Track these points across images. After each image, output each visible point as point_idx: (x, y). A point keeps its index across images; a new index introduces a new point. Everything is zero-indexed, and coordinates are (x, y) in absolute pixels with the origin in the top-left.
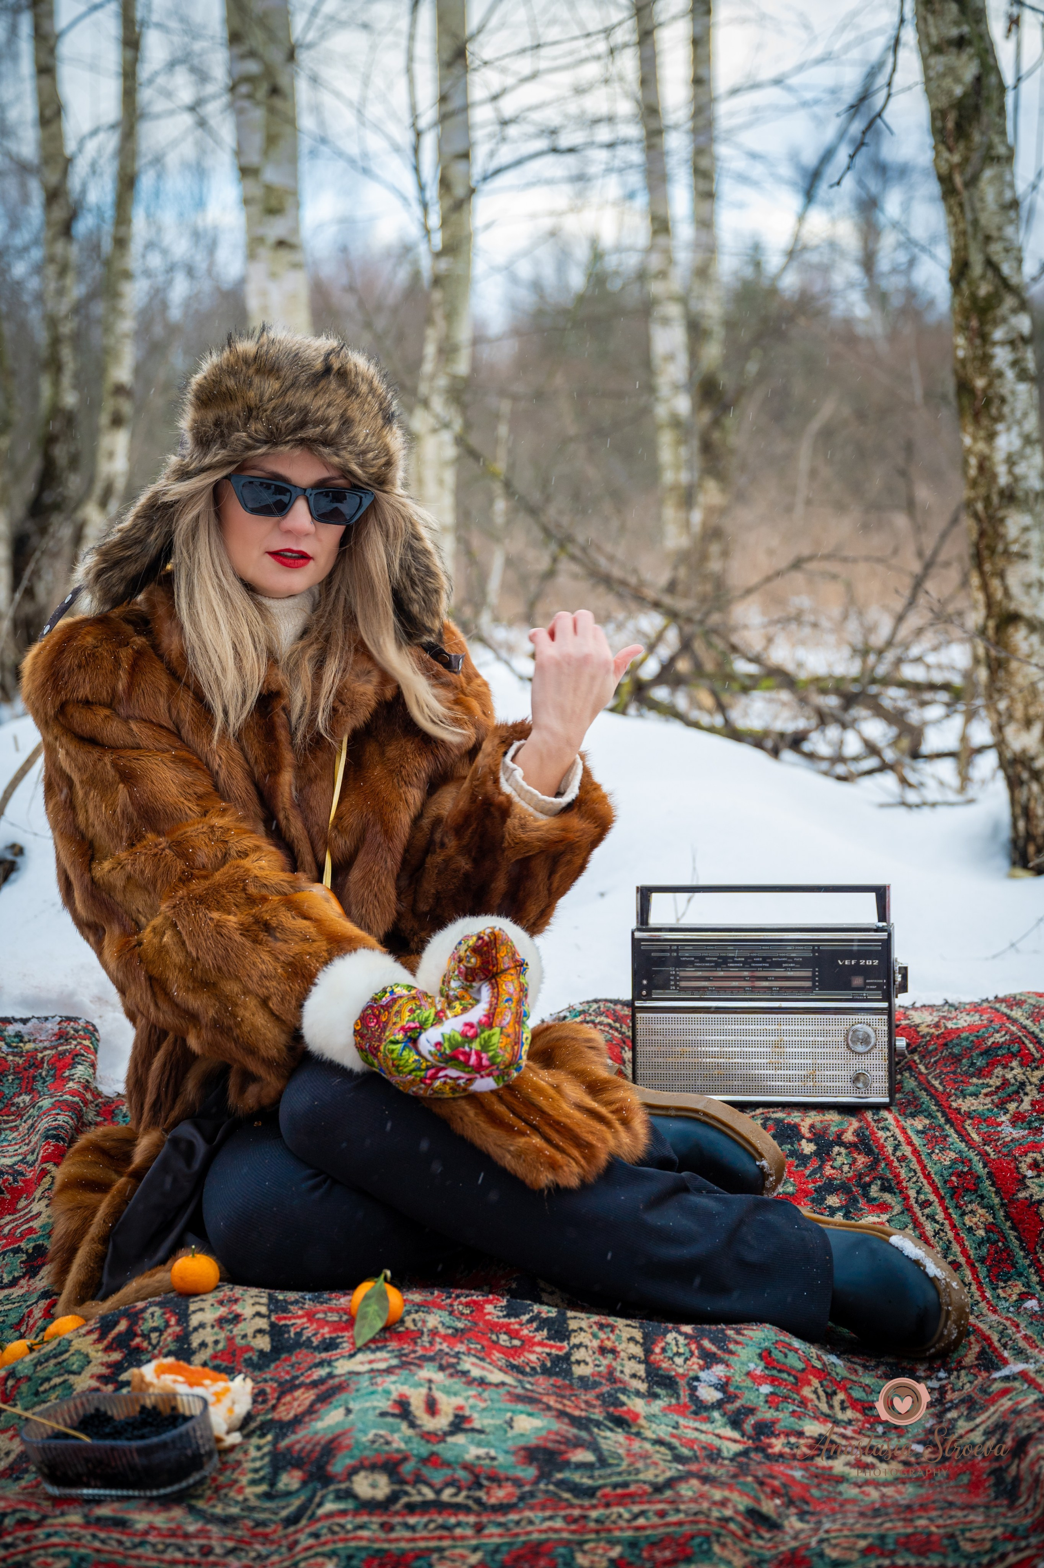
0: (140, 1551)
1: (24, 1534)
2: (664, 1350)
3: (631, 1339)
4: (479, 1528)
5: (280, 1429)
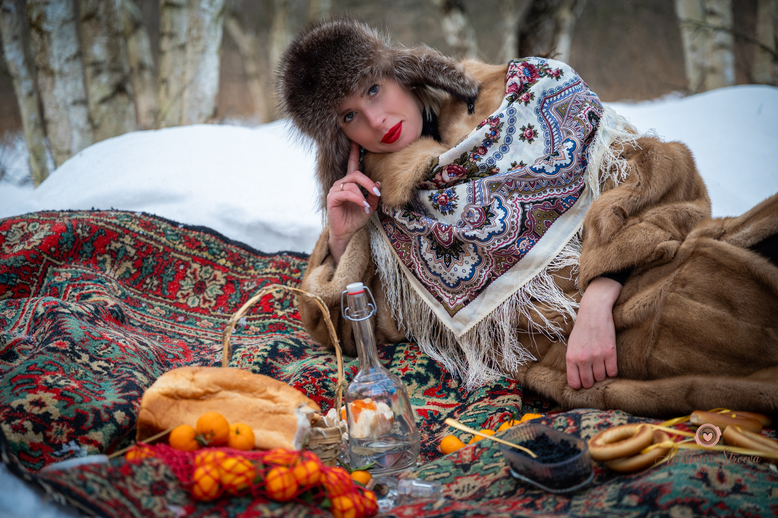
5: (630, 480)
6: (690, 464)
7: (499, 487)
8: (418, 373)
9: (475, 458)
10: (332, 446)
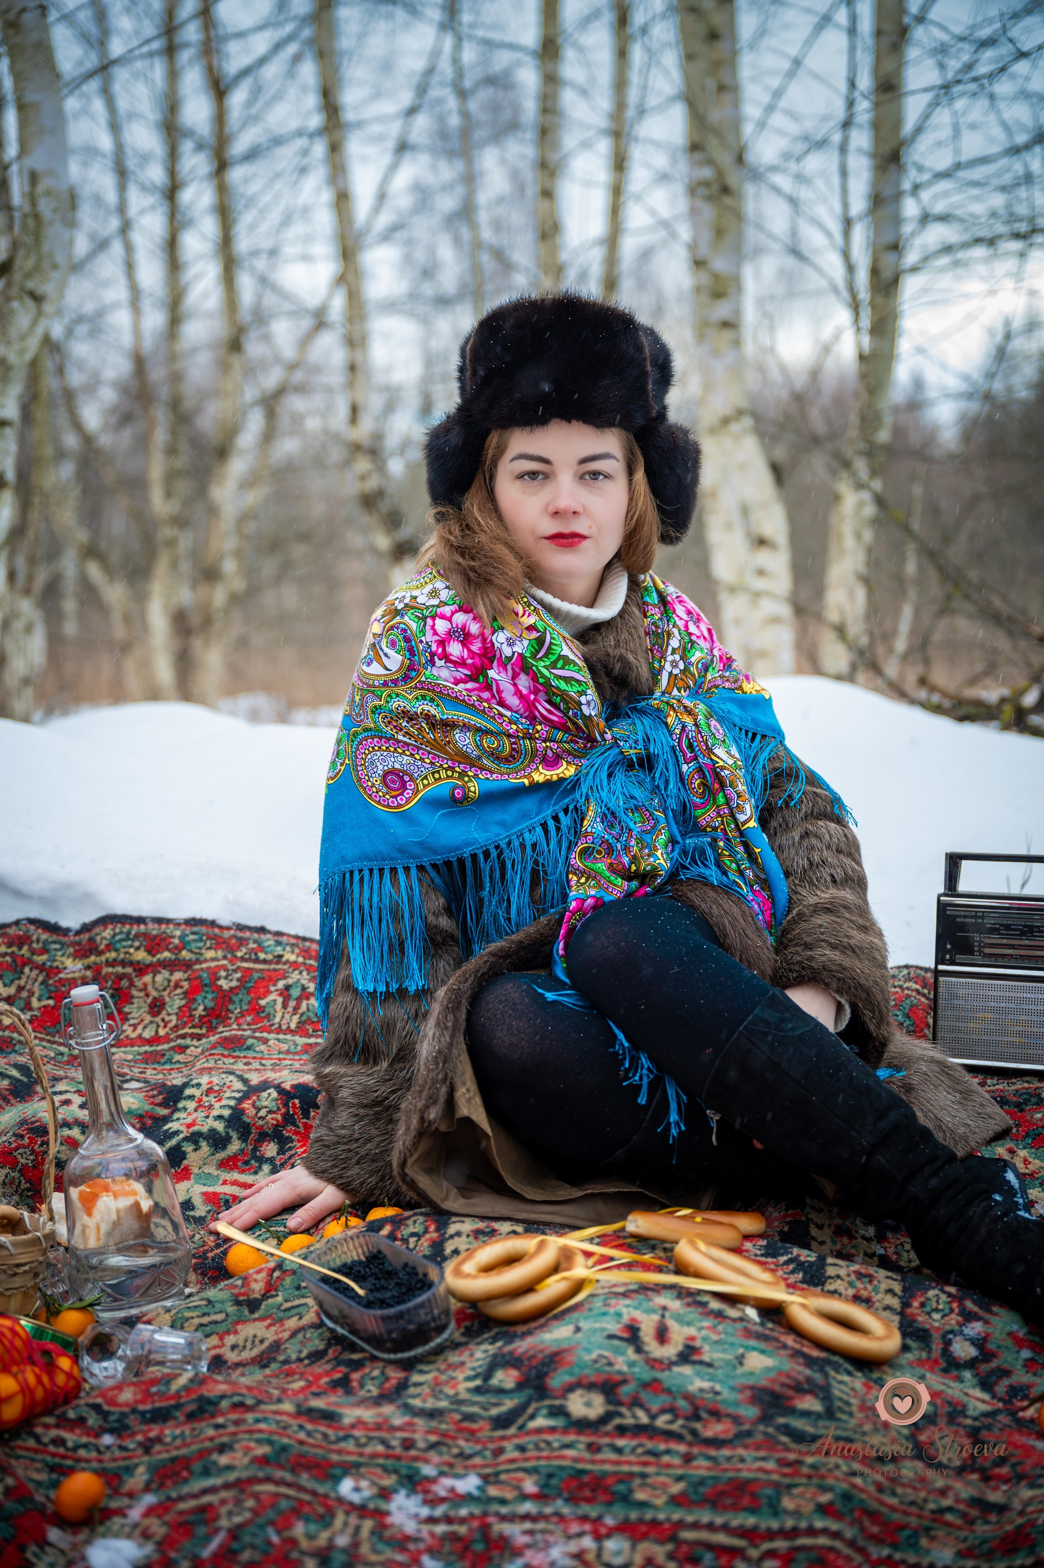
0: (343, 1445)
1: (234, 1416)
2: (922, 1305)
3: (890, 1291)
4: (688, 1459)
5: (511, 1338)
6: (612, 1310)
7: (301, 1342)
8: (213, 1131)
9: (270, 1289)
10: (27, 1268)
